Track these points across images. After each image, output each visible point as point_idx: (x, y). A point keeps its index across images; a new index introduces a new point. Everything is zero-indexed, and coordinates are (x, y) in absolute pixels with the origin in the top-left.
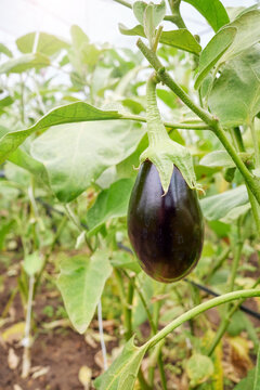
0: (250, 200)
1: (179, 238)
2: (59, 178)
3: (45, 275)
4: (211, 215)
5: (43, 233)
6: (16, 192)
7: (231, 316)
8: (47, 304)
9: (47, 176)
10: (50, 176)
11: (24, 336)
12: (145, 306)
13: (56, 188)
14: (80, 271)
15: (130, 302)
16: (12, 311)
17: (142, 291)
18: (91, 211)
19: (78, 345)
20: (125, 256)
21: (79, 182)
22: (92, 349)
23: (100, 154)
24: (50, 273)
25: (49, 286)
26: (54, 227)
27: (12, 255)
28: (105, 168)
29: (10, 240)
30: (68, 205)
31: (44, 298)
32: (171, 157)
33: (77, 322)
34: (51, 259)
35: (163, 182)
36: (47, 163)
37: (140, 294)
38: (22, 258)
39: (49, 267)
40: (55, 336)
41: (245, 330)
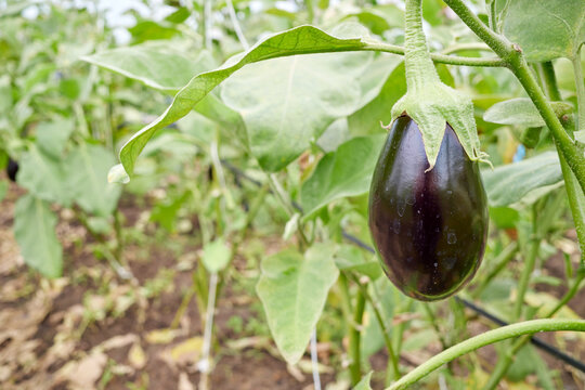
0: (564, 176)
1: (450, 236)
2: (263, 135)
3: (232, 272)
4: (495, 198)
5: (230, 211)
6: (192, 150)
7: (515, 353)
8: (233, 313)
9: (245, 132)
10: (251, 132)
11: (201, 357)
12: (383, 328)
13: (258, 150)
14: (290, 273)
15: (359, 320)
16: (185, 321)
17: (379, 306)
18: (306, 185)
19: (276, 374)
20: (354, 252)
21: (293, 142)
22: (298, 382)
23: (324, 99)
24: (237, 269)
25: (236, 288)
26: (244, 203)
27: (185, 240)
28: (331, 120)
29: (181, 219)
30: (274, 176)
31: (228, 304)
32: (442, 112)
33: (287, 347)
34: (241, 249)
35: (428, 150)
36: (246, 113)
37: (376, 310)
38: (200, 246)
39: (238, 261)
40: (245, 360)
41: (534, 373)
